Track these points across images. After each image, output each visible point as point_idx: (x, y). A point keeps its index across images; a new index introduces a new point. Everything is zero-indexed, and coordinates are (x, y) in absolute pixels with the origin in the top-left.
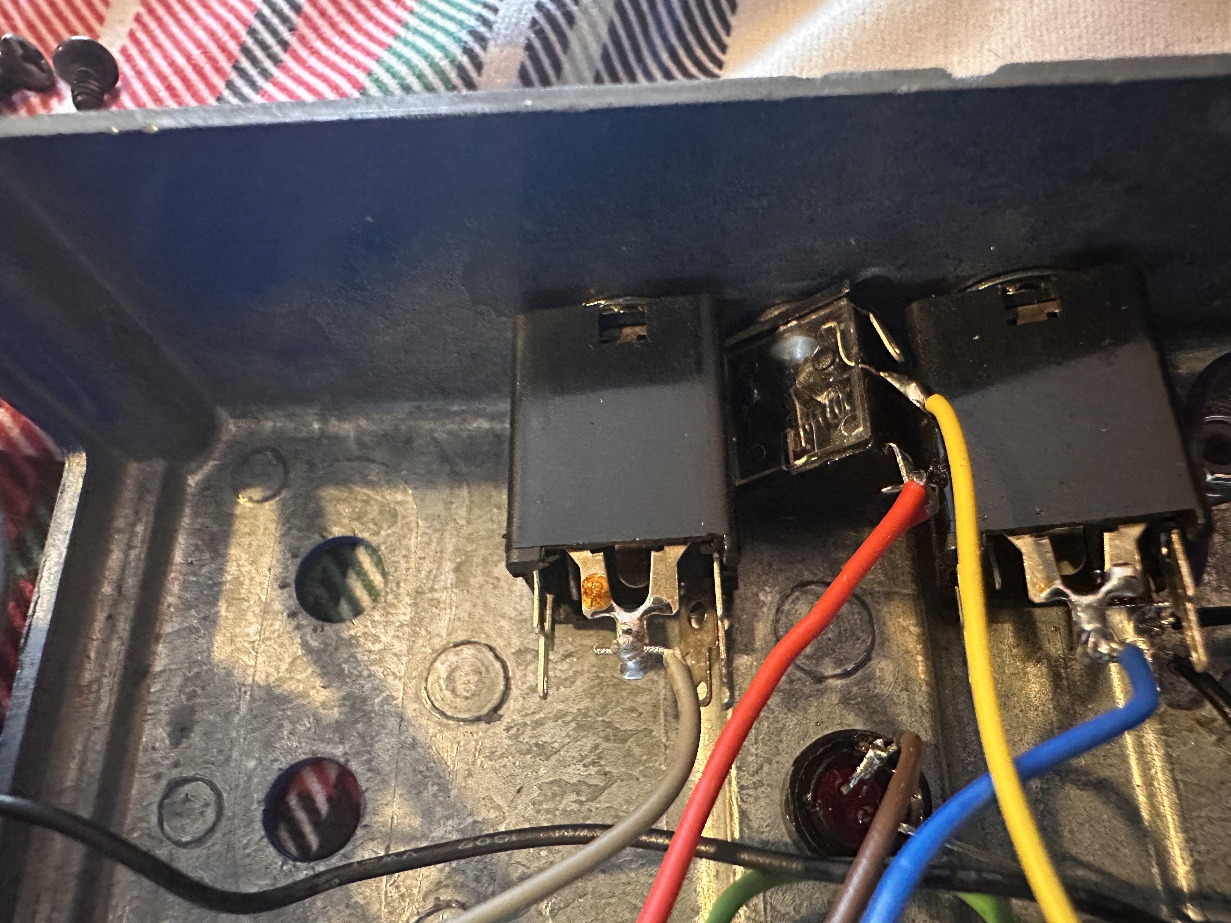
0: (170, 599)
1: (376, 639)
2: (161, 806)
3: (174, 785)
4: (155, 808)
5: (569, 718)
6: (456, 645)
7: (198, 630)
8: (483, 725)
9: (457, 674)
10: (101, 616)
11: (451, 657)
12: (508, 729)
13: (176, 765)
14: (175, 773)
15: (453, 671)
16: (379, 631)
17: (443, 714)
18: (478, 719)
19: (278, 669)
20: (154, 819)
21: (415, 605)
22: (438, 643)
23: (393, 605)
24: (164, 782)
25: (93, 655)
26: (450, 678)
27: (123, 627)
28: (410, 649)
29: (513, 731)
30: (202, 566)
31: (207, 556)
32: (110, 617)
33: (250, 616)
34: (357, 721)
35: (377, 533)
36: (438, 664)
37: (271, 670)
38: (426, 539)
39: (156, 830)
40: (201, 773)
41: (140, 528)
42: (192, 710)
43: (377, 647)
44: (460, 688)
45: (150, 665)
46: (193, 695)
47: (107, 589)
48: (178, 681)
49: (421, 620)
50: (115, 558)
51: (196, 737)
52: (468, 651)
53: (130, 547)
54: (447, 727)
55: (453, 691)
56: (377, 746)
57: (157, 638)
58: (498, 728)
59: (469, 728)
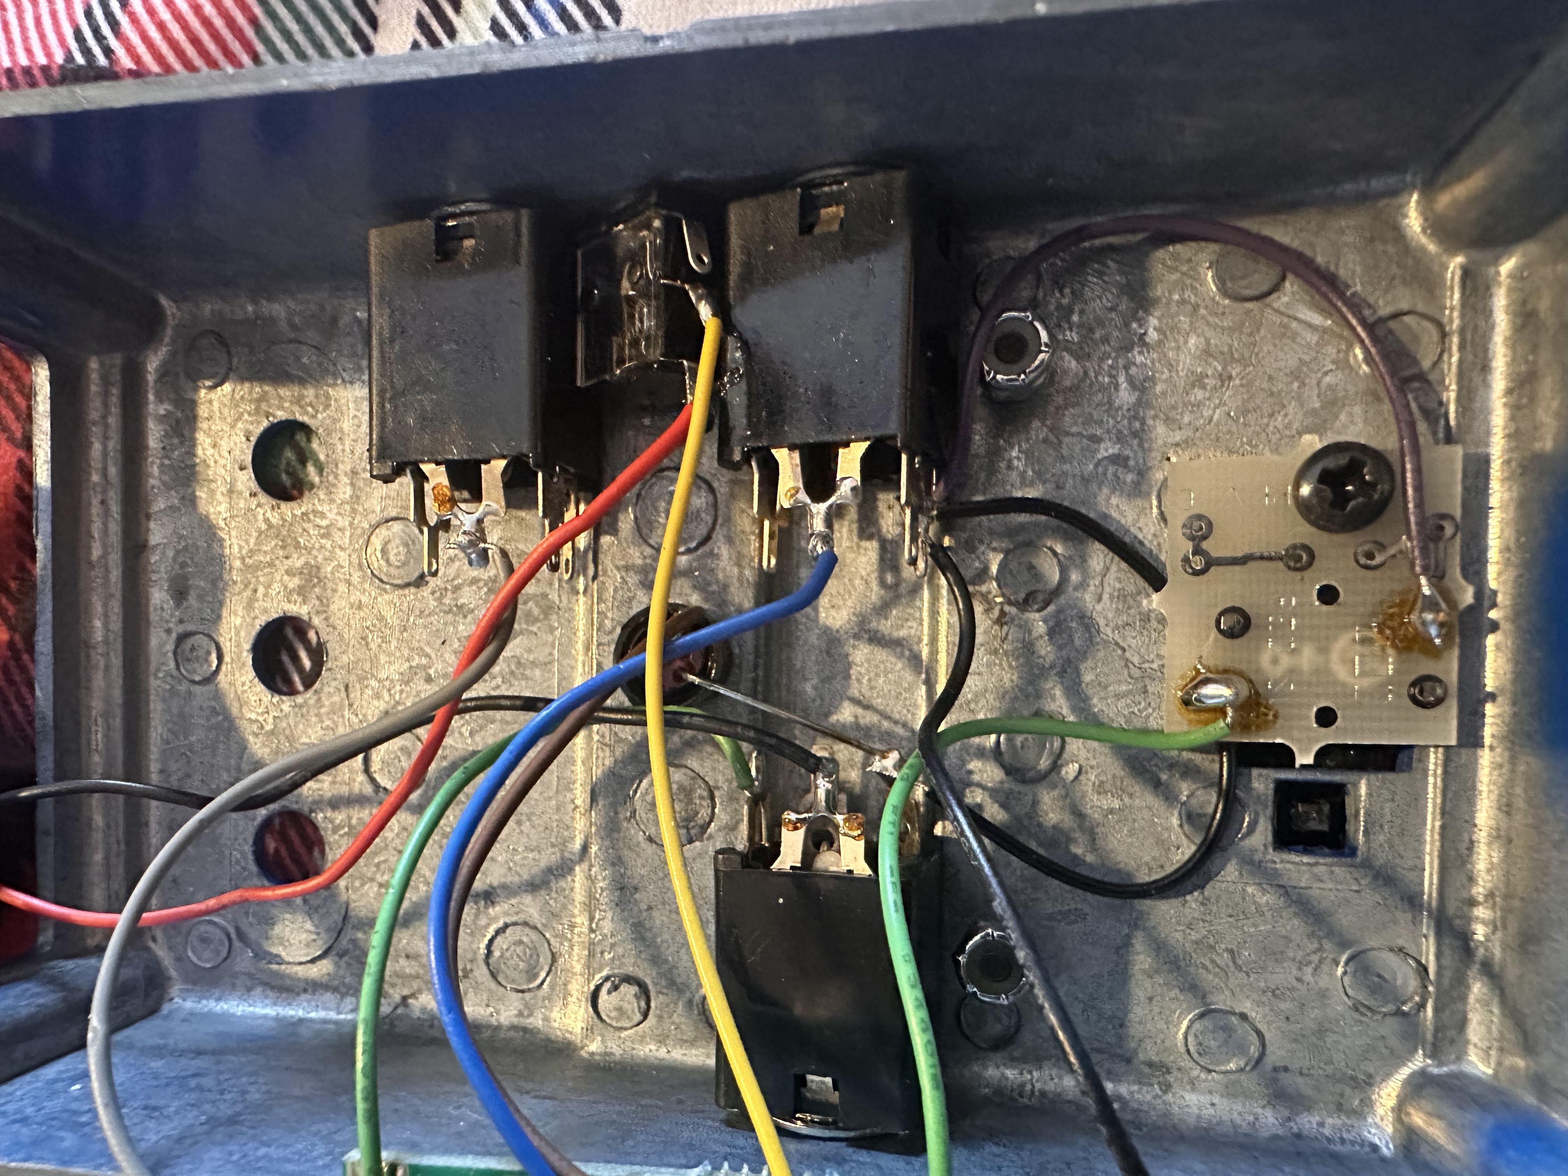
0: (152, 482)
1: (322, 515)
2: (175, 653)
3: (182, 638)
4: (170, 655)
5: (481, 584)
6: (387, 521)
7: (179, 509)
8: (413, 590)
9: (389, 546)
10: (95, 501)
11: (383, 533)
12: (433, 593)
13: (181, 621)
14: (181, 629)
15: (386, 543)
16: (325, 508)
17: (381, 580)
18: (408, 585)
19: (247, 542)
20: (172, 664)
21: (352, 484)
22: (374, 519)
23: (334, 485)
24: (174, 635)
25: (96, 535)
26: (384, 551)
27: (115, 509)
28: (351, 524)
29: (437, 595)
30: (173, 451)
31: (176, 441)
32: (103, 502)
33: (219, 497)
34: (314, 586)
35: (314, 417)
36: (373, 538)
37: (243, 544)
38: (356, 421)
39: (175, 673)
40: (201, 628)
41: (111, 420)
42: (185, 578)
43: (324, 523)
44: (392, 558)
45: (147, 541)
46: (183, 565)
47: (95, 478)
48: (171, 553)
49: (358, 498)
50: (97, 447)
51: (192, 600)
52: (397, 527)
53: (106, 438)
54: (385, 590)
55: (387, 561)
56: (332, 607)
57: (148, 517)
58: (426, 592)
59: (401, 592)
